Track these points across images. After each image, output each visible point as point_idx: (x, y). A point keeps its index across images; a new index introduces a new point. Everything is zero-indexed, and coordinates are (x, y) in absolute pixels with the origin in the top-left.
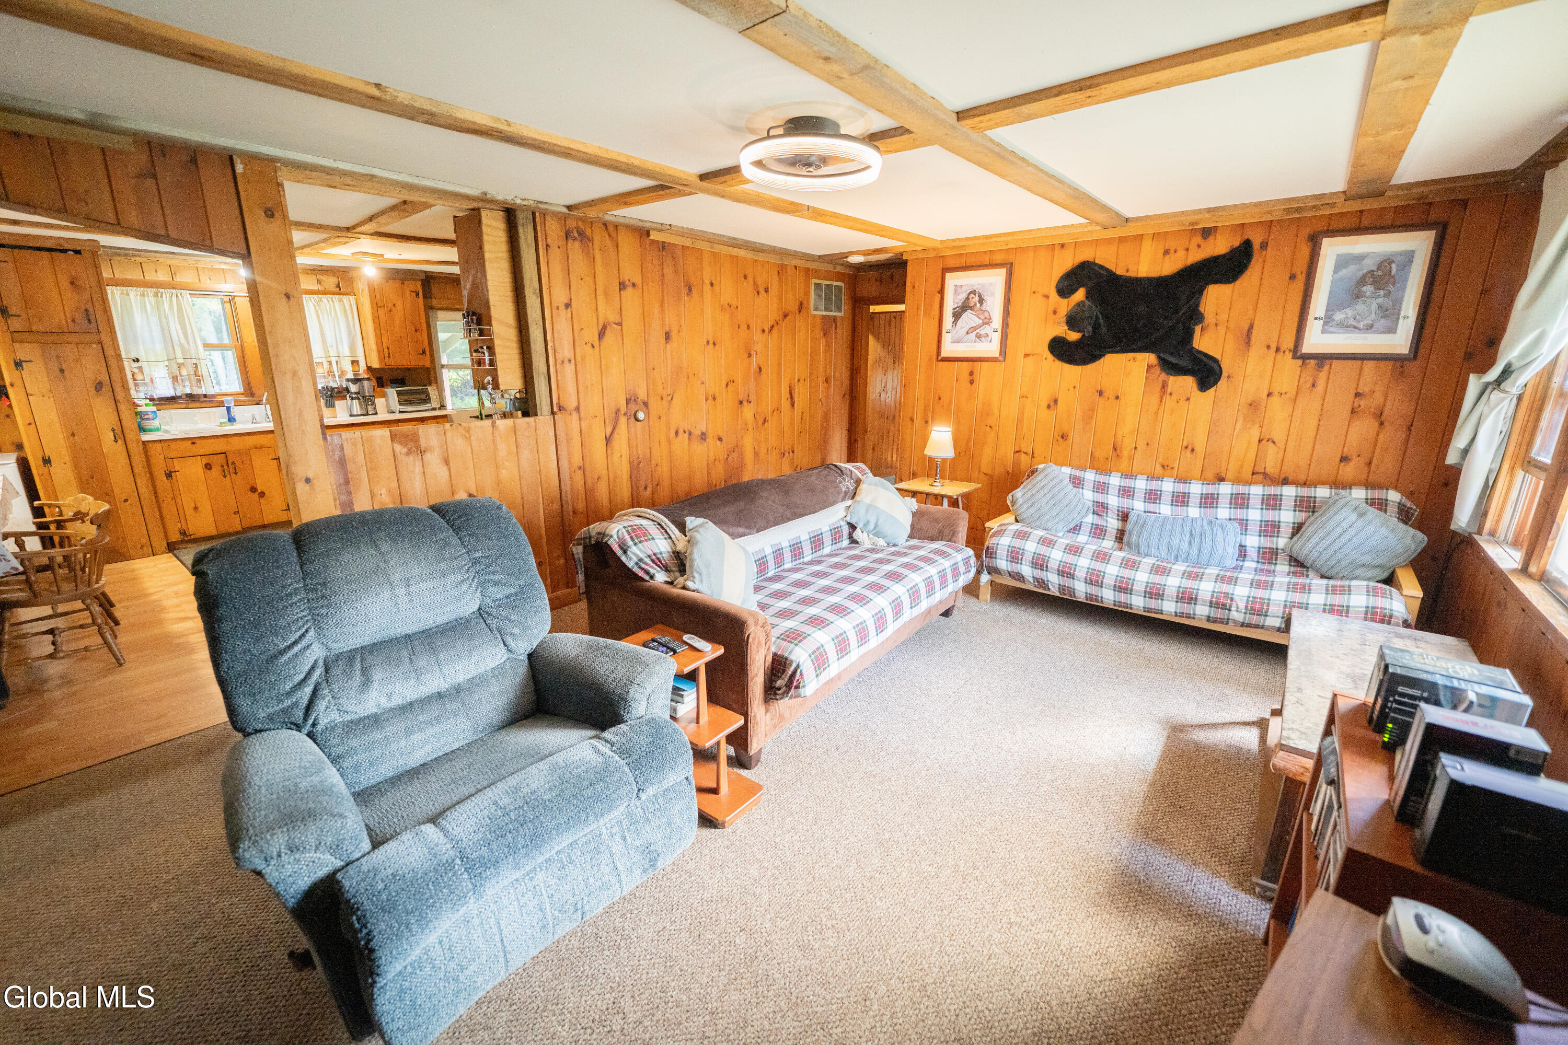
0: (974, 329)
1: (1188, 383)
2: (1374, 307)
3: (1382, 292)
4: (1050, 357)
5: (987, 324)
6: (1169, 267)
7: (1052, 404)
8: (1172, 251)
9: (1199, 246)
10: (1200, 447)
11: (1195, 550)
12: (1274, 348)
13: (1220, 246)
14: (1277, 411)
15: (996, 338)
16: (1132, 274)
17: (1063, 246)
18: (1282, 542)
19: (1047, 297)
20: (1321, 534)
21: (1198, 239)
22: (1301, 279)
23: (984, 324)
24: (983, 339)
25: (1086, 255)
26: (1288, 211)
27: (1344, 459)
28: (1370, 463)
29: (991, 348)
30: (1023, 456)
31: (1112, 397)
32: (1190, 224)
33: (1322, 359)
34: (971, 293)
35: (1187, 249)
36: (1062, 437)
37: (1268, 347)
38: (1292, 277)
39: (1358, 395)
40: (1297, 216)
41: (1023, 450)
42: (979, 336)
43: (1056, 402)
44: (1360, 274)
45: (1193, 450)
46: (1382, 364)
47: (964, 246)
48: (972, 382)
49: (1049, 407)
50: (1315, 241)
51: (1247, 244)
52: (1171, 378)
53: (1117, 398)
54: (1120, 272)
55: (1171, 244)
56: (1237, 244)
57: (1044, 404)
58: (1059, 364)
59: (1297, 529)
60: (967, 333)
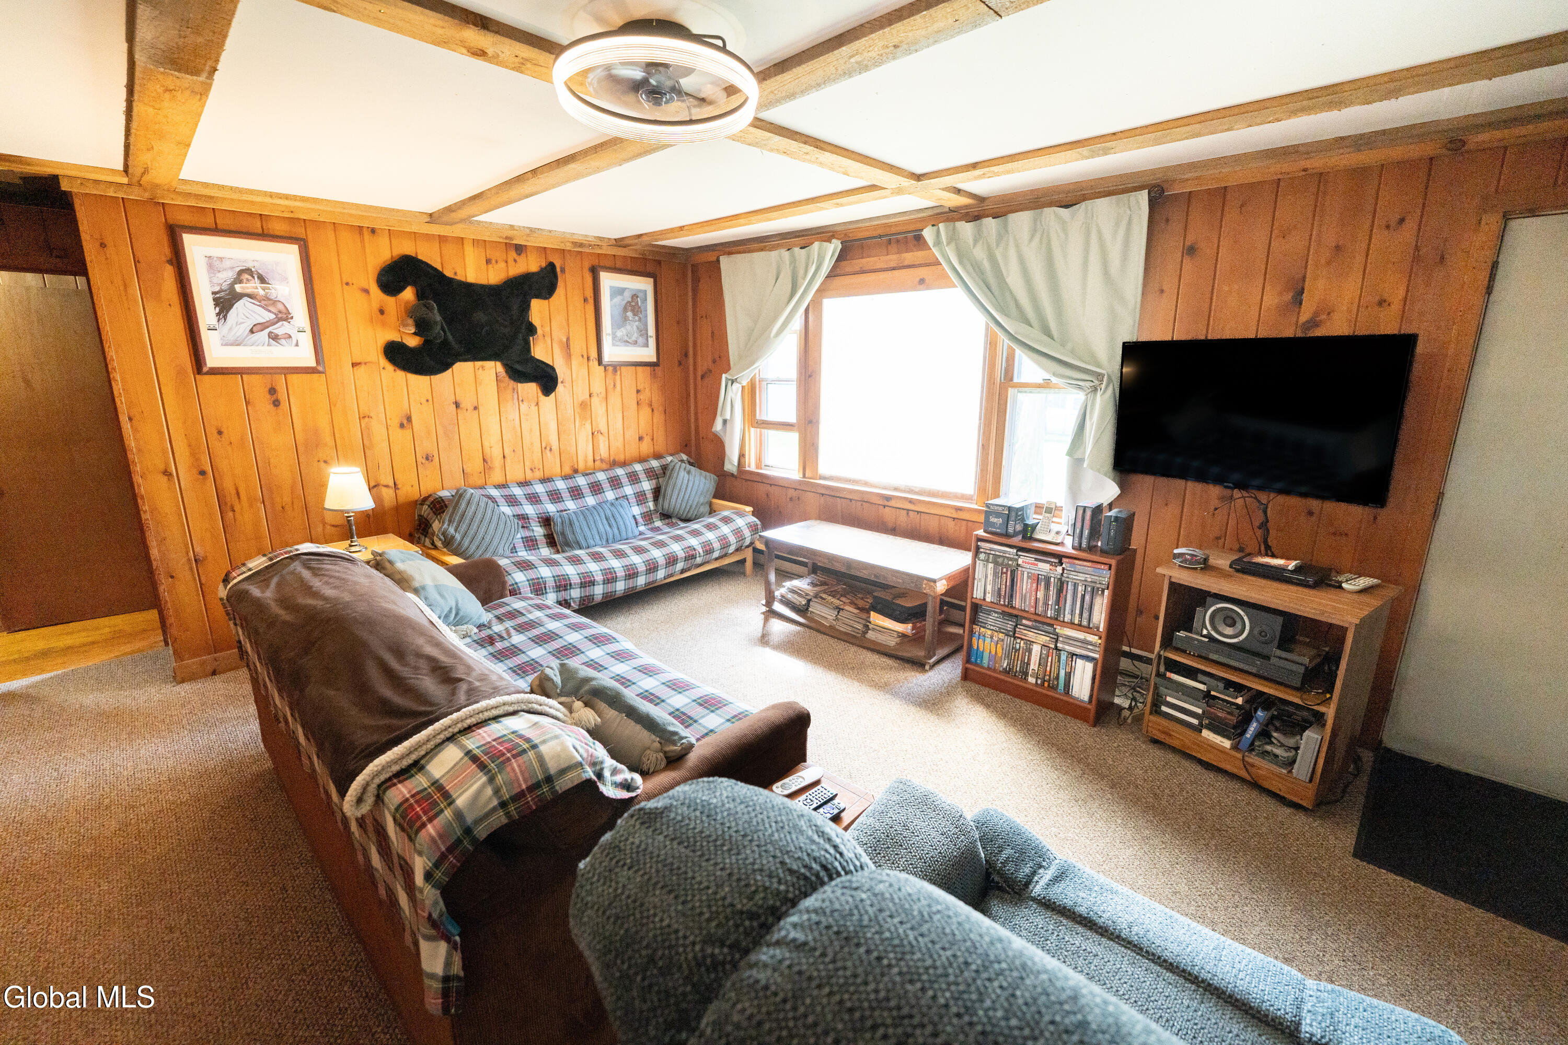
0: (262, 326)
1: (531, 389)
2: (635, 327)
3: (637, 318)
4: (390, 367)
5: (286, 320)
6: (494, 276)
7: (405, 422)
8: (494, 262)
9: (515, 261)
10: (555, 445)
11: (616, 531)
12: (585, 357)
13: (532, 264)
14: (598, 406)
15: (306, 340)
16: (460, 277)
17: (373, 231)
18: (651, 505)
19: (366, 291)
20: (676, 492)
21: (513, 254)
22: (591, 301)
23: (279, 320)
24: (283, 341)
25: (407, 248)
26: (575, 244)
27: (641, 439)
28: (653, 439)
29: (303, 355)
30: (384, 491)
31: (471, 408)
32: (507, 238)
33: (616, 367)
34: (241, 272)
35: (506, 262)
36: (427, 459)
37: (583, 356)
38: (585, 300)
39: (638, 391)
40: (580, 249)
41: (382, 482)
42: (274, 337)
43: (409, 419)
44: (624, 302)
45: (551, 450)
46: (645, 368)
47: (211, 198)
48: (276, 403)
49: (402, 426)
50: (594, 272)
51: (552, 266)
52: (519, 385)
53: (475, 408)
54: (448, 273)
55: (491, 253)
56: (544, 265)
57: (395, 423)
58: (401, 374)
59: (657, 492)
60: (252, 331)
